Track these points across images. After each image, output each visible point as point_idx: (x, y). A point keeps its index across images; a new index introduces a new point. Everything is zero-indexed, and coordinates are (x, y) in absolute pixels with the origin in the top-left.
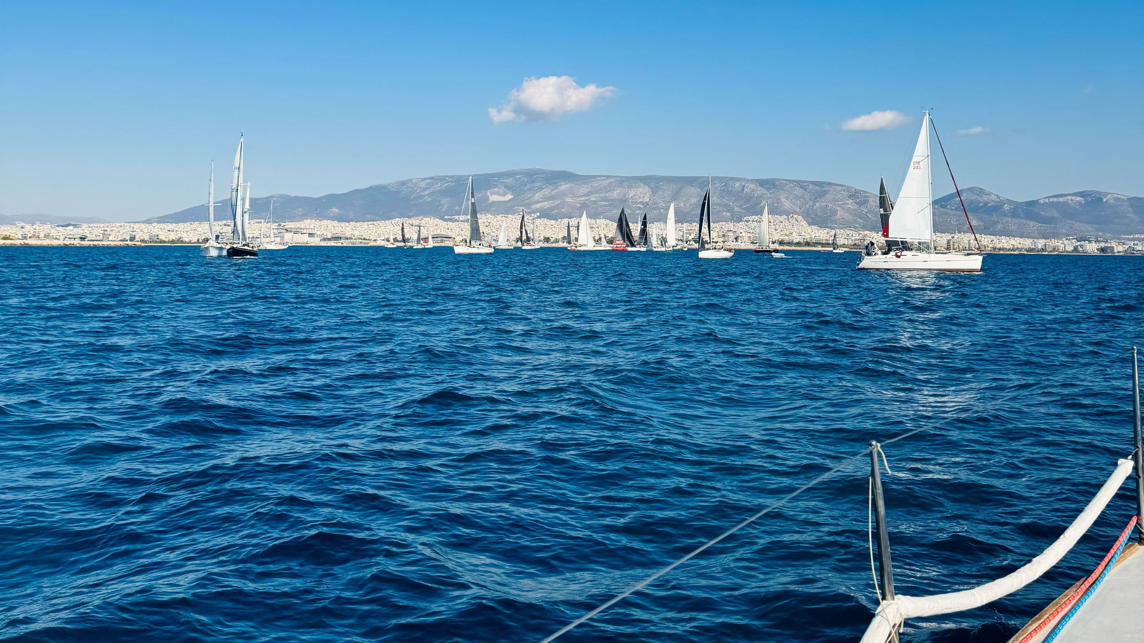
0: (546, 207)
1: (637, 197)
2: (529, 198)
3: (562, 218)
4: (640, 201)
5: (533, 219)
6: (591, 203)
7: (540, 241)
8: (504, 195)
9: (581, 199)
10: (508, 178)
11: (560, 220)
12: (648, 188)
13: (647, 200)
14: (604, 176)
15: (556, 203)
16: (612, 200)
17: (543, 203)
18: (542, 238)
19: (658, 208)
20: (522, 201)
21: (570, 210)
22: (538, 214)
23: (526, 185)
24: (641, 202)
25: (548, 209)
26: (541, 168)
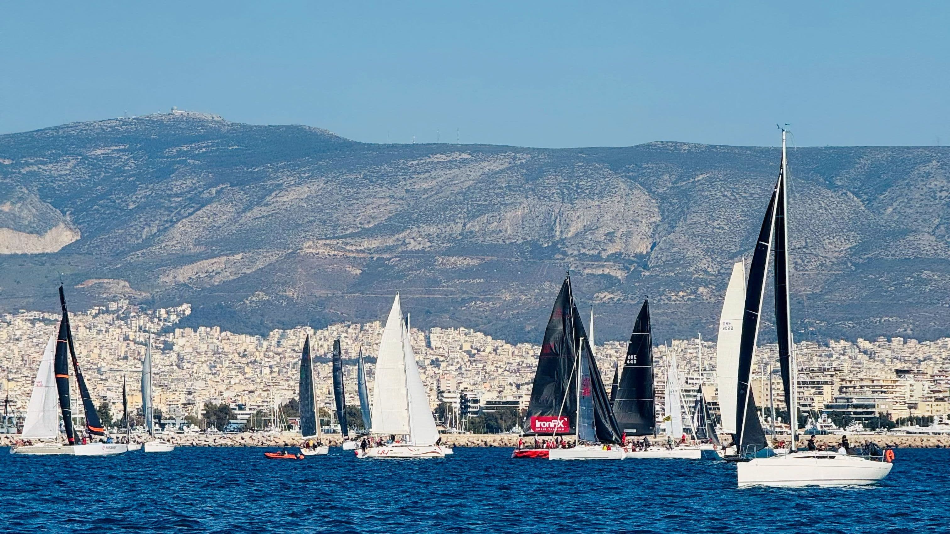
0: (216, 281)
1: (600, 235)
2: (148, 242)
3: (286, 325)
4: (612, 249)
5: (166, 331)
6: (406, 264)
7: (190, 420)
8: (39, 232)
9: (366, 244)
10: (55, 159)
11: (276, 333)
12: (645, 197)
13: (643, 248)
14: (462, 148)
15: (260, 264)
16: (493, 249)
17: (205, 263)
18: (199, 411)
19: (687, 281)
20: (117, 255)
21: (320, 293)
22: (186, 309)
23: (133, 188)
24: (616, 258)
25: (225, 286)
26: (195, 113)
